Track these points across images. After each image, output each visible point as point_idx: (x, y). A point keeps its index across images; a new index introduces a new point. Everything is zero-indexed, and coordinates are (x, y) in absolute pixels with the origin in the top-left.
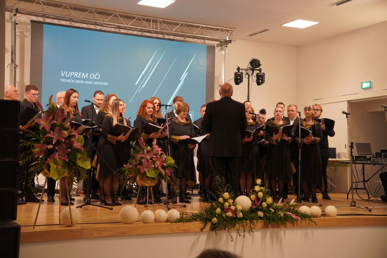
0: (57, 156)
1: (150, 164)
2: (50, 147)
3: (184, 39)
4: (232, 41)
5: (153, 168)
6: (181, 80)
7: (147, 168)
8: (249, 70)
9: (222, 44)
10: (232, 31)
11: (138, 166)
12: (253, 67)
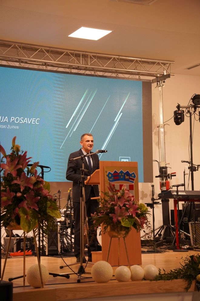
0: (25, 204)
1: (123, 211)
2: (19, 194)
3: (117, 76)
4: (171, 76)
5: (127, 216)
6: (115, 122)
7: (120, 216)
8: (191, 108)
9: (159, 80)
10: (170, 64)
11: (110, 214)
12: (195, 104)
